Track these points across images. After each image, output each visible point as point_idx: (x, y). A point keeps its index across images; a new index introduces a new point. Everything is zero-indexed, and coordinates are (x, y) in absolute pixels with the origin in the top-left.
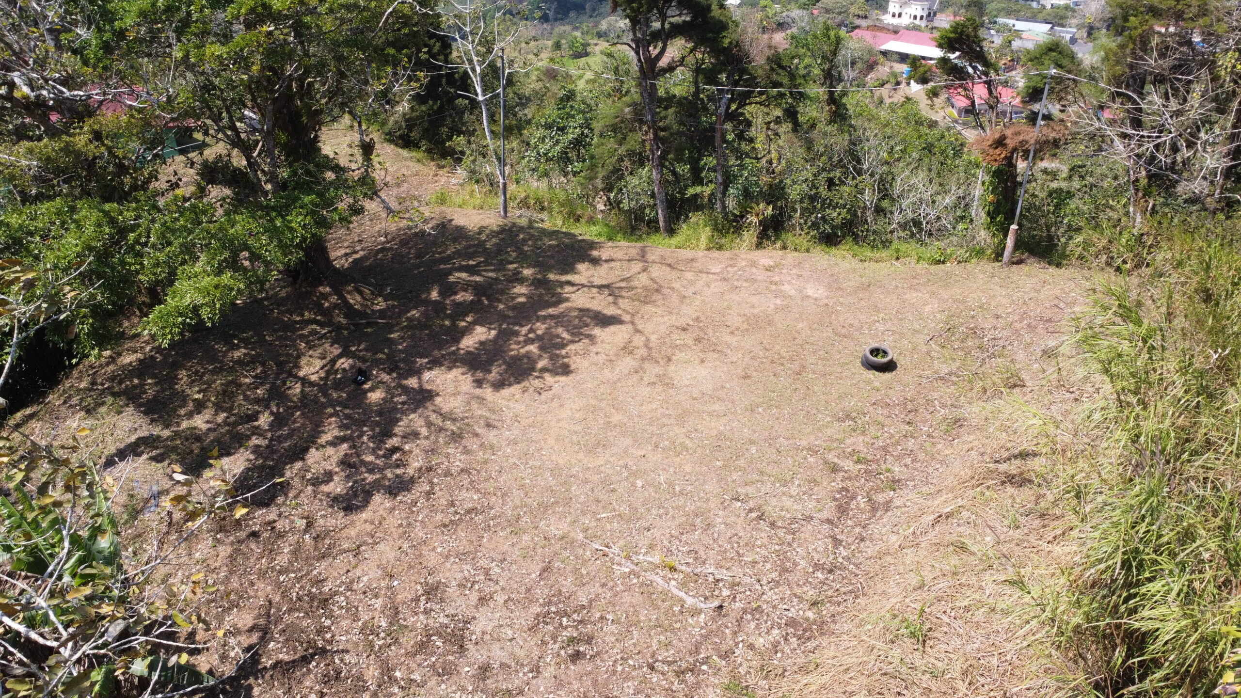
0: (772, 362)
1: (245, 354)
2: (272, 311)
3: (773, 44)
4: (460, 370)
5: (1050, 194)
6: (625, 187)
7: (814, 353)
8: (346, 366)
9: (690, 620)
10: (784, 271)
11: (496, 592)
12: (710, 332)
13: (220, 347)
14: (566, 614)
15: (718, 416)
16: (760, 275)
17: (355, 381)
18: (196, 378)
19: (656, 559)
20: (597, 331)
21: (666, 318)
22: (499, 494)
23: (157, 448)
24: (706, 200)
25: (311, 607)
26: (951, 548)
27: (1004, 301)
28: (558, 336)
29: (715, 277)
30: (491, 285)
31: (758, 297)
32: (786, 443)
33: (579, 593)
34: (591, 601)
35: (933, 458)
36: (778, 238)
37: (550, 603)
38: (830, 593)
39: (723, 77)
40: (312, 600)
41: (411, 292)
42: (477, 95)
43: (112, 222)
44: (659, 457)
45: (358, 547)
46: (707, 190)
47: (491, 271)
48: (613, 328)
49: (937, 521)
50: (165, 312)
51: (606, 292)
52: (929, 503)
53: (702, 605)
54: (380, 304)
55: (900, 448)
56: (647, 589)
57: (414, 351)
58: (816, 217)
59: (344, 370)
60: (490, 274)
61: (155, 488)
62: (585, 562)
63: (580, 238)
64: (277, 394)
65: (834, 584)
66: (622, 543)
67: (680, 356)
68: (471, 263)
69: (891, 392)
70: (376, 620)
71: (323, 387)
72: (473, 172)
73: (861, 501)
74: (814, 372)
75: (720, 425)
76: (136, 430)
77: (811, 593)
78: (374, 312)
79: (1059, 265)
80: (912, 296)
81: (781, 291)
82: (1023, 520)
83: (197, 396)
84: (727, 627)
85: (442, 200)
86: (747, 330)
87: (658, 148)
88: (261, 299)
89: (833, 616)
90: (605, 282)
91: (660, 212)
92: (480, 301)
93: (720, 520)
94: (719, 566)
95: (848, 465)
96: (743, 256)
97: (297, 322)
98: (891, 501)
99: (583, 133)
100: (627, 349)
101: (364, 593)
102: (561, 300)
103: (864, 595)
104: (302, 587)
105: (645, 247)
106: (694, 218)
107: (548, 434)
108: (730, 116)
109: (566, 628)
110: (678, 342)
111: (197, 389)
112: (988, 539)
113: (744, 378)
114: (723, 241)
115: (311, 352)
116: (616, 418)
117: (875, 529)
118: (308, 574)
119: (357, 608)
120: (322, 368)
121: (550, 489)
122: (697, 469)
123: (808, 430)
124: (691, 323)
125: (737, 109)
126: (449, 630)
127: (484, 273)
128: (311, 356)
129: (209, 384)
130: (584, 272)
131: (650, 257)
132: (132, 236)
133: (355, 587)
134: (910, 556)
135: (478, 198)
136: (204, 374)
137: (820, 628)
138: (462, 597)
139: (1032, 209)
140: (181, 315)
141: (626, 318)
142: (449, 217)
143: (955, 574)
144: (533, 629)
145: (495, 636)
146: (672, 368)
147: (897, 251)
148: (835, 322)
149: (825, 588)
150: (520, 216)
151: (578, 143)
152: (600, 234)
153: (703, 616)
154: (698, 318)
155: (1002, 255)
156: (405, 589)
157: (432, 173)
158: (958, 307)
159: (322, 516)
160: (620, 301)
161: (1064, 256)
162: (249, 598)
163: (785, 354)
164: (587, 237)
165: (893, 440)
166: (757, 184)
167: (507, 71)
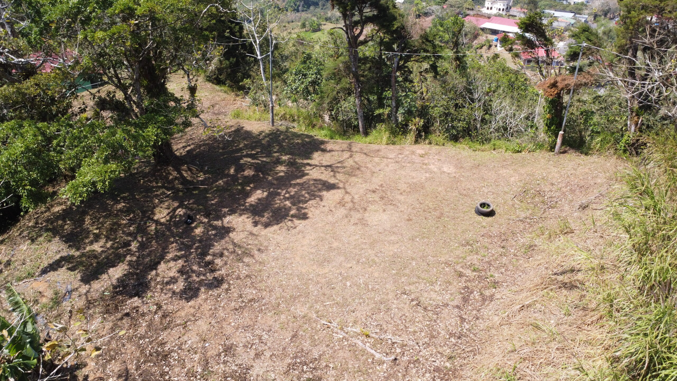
0: (424, 211)
1: (124, 206)
2: (140, 181)
3: (424, 28)
4: (246, 216)
5: (582, 113)
6: (341, 107)
7: (448, 205)
8: (181, 213)
9: (378, 367)
10: (430, 157)
11: (265, 350)
12: (389, 193)
13: (110, 202)
14: (306, 364)
15: (393, 243)
16: (417, 159)
17: (186, 222)
18: (95, 220)
19: (358, 329)
20: (324, 193)
21: (364, 185)
22: (268, 290)
23: (72, 263)
24: (386, 117)
25: (157, 360)
26: (531, 327)
27: (556, 175)
28: (303, 196)
29: (391, 161)
30: (264, 165)
31: (416, 172)
32: (432, 259)
33: (313, 351)
34: (320, 356)
35: (517, 269)
36: (426, 138)
37: (296, 357)
38: (459, 351)
39: (395, 46)
40: (158, 355)
41: (219, 169)
42: (257, 56)
43: (43, 134)
44: (359, 268)
45: (186, 323)
46: (387, 111)
47: (264, 157)
48: (333, 192)
49: (522, 309)
50: (75, 185)
51: (330, 170)
52: (517, 297)
53: (385, 359)
54: (201, 177)
55: (498, 262)
56: (353, 348)
57: (221, 204)
58: (448, 126)
59: (180, 215)
60: (264, 159)
61: (69, 287)
62: (317, 331)
63: (316, 138)
64: (142, 230)
65: (461, 346)
66: (338, 320)
67: (372, 207)
68: (253, 152)
69: (492, 229)
70: (195, 368)
71: (168, 226)
72: (255, 99)
73: (476, 294)
74: (448, 217)
75: (395, 249)
76: (60, 251)
77: (448, 351)
78: (198, 181)
79: (586, 154)
80: (503, 172)
81: (429, 169)
82: (572, 311)
83: (95, 231)
84: (399, 372)
85: (237, 115)
86: (410, 192)
87: (359, 87)
88: (134, 174)
89: (461, 366)
90: (329, 164)
91: (360, 122)
92: (258, 175)
93: (395, 306)
94: (394, 334)
95: (468, 272)
96: (407, 148)
97: (153, 187)
98: (493, 295)
99: (317, 78)
100: (341, 203)
101: (189, 351)
102: (304, 175)
103: (479, 353)
104: (152, 347)
105: (351, 143)
106: (379, 126)
107: (296, 254)
108: (399, 68)
109: (306, 372)
110: (370, 199)
111: (95, 227)
112: (552, 322)
113: (408, 220)
114: (396, 139)
115: (161, 205)
116: (335, 244)
117: (485, 312)
118: (156, 339)
119: (184, 360)
120: (168, 215)
121: (297, 287)
122: (382, 275)
123: (445, 252)
124: (378, 188)
125: (403, 64)
126: (237, 374)
127: (260, 158)
128: (161, 207)
129: (102, 224)
130: (317, 157)
131: (354, 149)
132: (55, 142)
133: (183, 347)
134: (506, 331)
135: (258, 115)
136: (100, 218)
137: (454, 373)
138: (246, 354)
139: (572, 122)
140: (85, 186)
141: (341, 185)
142: (242, 126)
143: (534, 343)
144: (287, 373)
145: (264, 377)
146: (367, 214)
147: (494, 145)
148: (460, 187)
149: (456, 348)
150: (281, 125)
151: (314, 83)
152: (326, 135)
153: (385, 365)
154: (382, 185)
155: (554, 148)
156: (212, 348)
157: (232, 99)
158: (530, 179)
159: (166, 304)
160: (337, 175)
161: (590, 149)
162: (121, 354)
163: (431, 206)
164: (319, 137)
165: (494, 258)
166: (415, 106)
167: (274, 42)
